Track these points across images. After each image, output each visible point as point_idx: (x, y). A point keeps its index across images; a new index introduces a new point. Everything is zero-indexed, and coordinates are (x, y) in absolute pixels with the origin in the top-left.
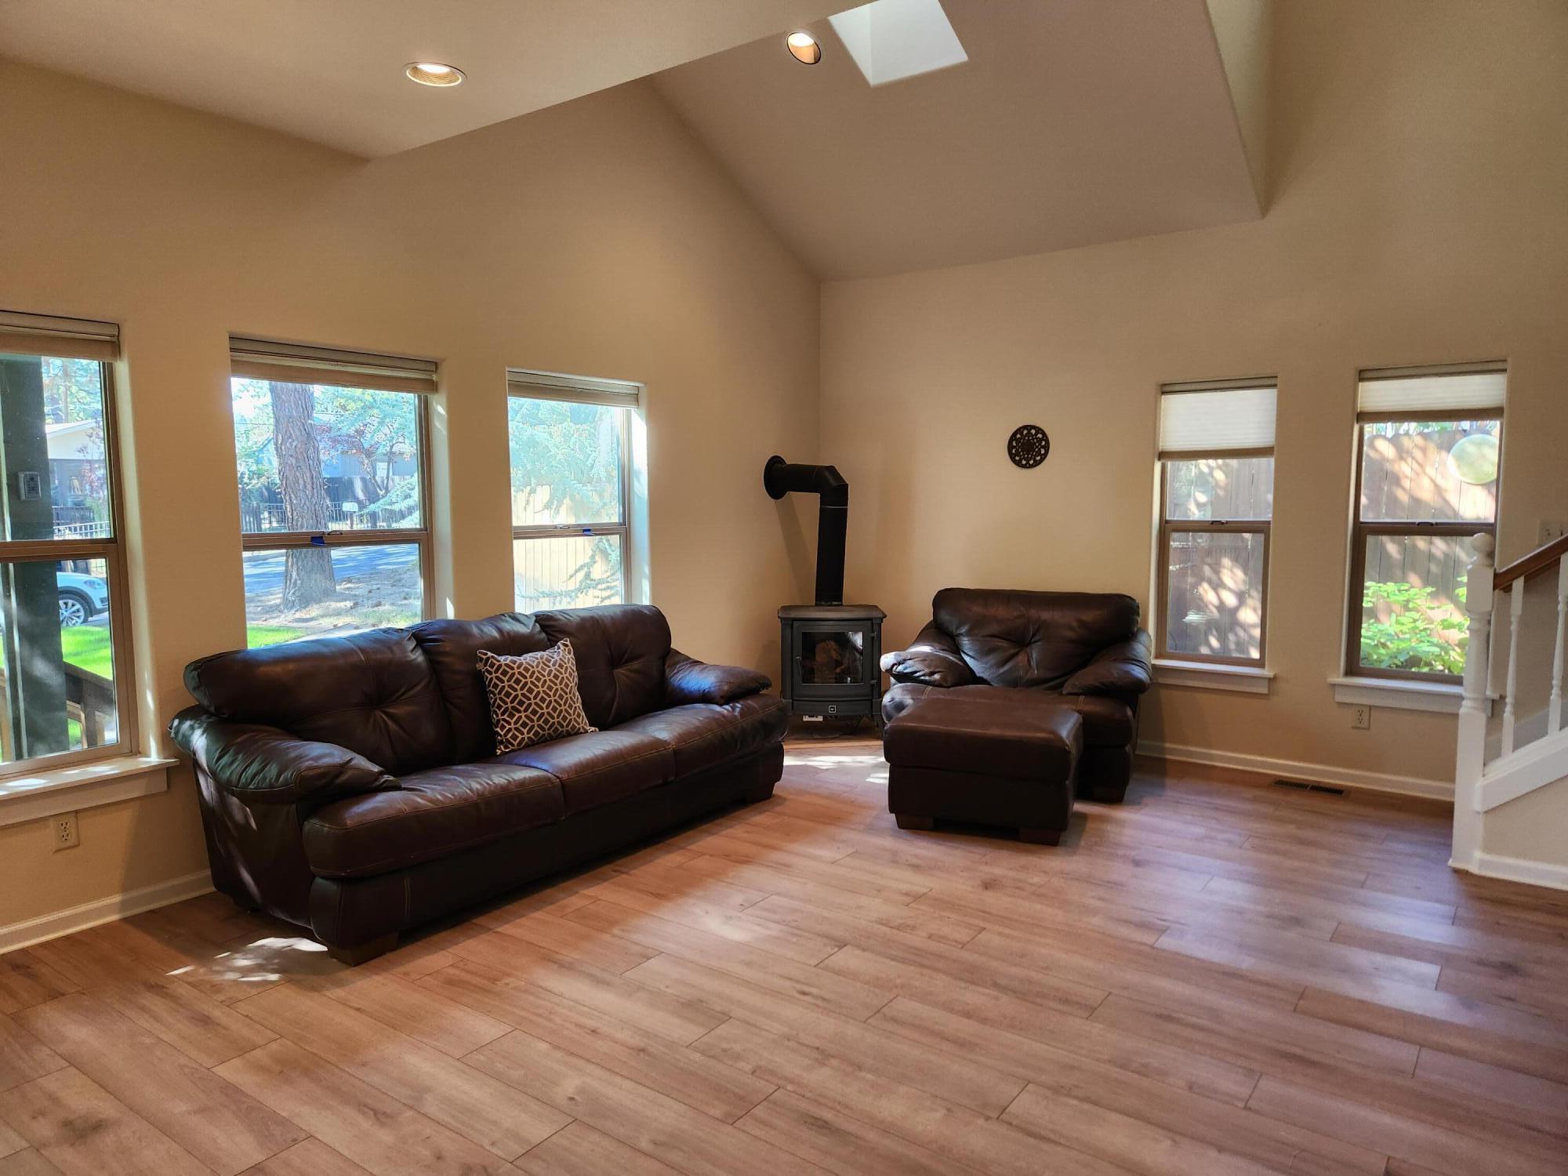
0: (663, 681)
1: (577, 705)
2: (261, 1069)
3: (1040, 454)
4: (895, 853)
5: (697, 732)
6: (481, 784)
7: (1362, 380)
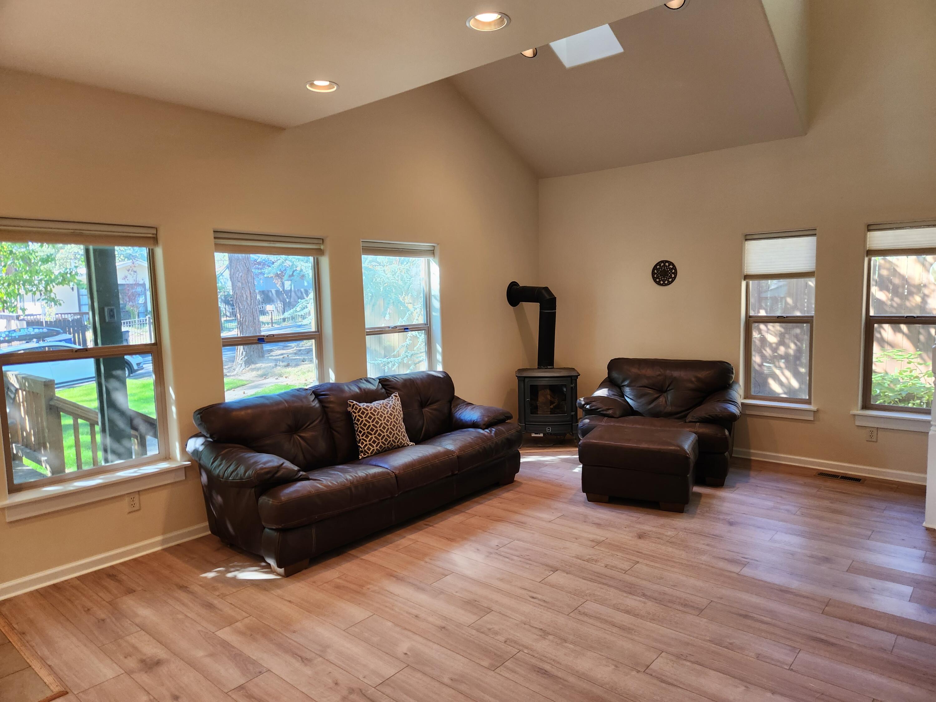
0: (450, 415)
1: (403, 430)
2: (241, 633)
3: (671, 277)
4: (586, 516)
5: (471, 445)
6: (352, 476)
7: (869, 230)
